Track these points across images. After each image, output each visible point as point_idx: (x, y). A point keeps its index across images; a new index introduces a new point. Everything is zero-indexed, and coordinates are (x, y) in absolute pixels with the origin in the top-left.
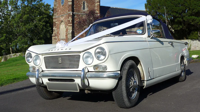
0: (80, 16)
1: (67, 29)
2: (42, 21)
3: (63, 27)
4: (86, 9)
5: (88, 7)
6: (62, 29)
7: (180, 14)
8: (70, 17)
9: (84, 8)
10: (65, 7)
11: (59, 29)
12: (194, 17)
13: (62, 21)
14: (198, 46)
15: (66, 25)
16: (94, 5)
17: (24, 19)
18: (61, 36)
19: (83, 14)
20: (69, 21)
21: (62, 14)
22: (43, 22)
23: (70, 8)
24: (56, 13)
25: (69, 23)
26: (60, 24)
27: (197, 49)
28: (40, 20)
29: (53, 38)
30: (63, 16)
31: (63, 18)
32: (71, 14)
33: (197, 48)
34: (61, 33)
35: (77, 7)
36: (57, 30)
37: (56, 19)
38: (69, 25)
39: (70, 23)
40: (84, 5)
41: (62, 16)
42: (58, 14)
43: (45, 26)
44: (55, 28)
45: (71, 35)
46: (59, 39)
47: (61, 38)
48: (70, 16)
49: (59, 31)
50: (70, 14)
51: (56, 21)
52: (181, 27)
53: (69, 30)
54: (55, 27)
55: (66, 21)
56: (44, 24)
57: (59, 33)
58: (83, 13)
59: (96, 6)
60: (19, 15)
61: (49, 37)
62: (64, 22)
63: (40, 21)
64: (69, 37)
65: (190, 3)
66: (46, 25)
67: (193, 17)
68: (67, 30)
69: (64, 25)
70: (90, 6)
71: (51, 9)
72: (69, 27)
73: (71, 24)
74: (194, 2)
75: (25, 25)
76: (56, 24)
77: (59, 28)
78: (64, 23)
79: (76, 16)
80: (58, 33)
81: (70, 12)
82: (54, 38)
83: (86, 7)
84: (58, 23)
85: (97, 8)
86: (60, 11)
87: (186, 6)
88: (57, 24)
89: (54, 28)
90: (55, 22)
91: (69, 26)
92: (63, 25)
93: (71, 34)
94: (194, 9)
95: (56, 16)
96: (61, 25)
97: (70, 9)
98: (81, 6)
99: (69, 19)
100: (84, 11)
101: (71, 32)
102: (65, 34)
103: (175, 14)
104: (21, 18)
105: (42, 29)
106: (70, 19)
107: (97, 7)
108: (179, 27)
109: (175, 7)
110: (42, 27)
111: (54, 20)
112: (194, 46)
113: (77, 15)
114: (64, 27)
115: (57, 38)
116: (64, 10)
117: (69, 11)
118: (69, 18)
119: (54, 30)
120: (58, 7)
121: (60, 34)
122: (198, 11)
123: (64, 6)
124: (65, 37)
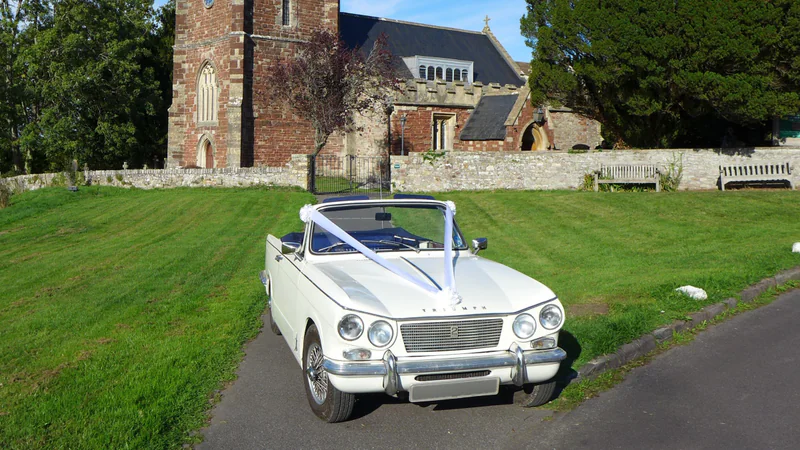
0: (271, 45)
1: (225, 91)
2: (129, 57)
3: (207, 83)
4: (292, 23)
5: (298, 15)
6: (206, 91)
7: (663, 62)
8: (237, 50)
9: (285, 21)
10: (220, 12)
11: (193, 91)
12: (713, 73)
13: (206, 64)
14: (706, 174)
15: (221, 76)
16: (320, 10)
17: (66, 50)
18: (201, 116)
19: (282, 41)
20: (233, 63)
21: (207, 36)
22: (131, 61)
23: (239, 16)
24: (183, 33)
25: (231, 72)
26: (200, 71)
27: (702, 183)
28: (121, 55)
29: (171, 120)
30: (209, 43)
31: (212, 51)
32: (242, 39)
33: (701, 179)
34: (201, 104)
35: (261, 16)
36: (186, 92)
37: (184, 53)
38: (233, 76)
39: (237, 72)
40: (285, 8)
41: (206, 44)
42: (190, 35)
43: (140, 73)
44: (180, 86)
45: (239, 115)
46: (193, 125)
47: (201, 120)
48: (238, 46)
49: (196, 98)
50: (238, 40)
51: (184, 62)
52: (657, 106)
53: (233, 94)
54: (181, 83)
55: (222, 62)
56: (135, 67)
57: (195, 103)
58: (280, 38)
59: (326, 14)
60: (49, 35)
61: (151, 114)
62: (215, 66)
63: (124, 58)
64: (231, 121)
65: (704, 25)
66: (141, 71)
67: (711, 76)
68: (225, 95)
69: (213, 76)
70: (304, 12)
71: (154, 13)
72: (234, 84)
73: (241, 76)
74: (719, 22)
75: (68, 69)
76: (183, 70)
77: (194, 86)
78: (212, 70)
79: (257, 48)
80: (189, 102)
81: (237, 32)
82: (177, 119)
83: (291, 16)
84: (190, 69)
85: (328, 20)
86: (198, 24)
87: (687, 36)
88: (187, 72)
89: (175, 87)
90: (179, 65)
91: (233, 81)
92: (208, 76)
93: (240, 109)
94: (715, 47)
95: (182, 43)
96: (202, 77)
97: (236, 21)
98: (275, 12)
99: (233, 58)
100: (285, 31)
101: (238, 102)
102: (215, 107)
103: (642, 61)
104: (54, 43)
105: (131, 86)
106: (238, 56)
107: (330, 16)
108: (650, 105)
109: (644, 37)
110: (130, 78)
111: (176, 59)
112: (690, 174)
113: (260, 44)
114: (214, 84)
115: (185, 119)
116: (215, 25)
117: (234, 28)
118: (233, 53)
119: (177, 92)
120: (191, 13)
121: (196, 108)
122: (732, 54)
123: (214, 8)
124: (216, 120)
